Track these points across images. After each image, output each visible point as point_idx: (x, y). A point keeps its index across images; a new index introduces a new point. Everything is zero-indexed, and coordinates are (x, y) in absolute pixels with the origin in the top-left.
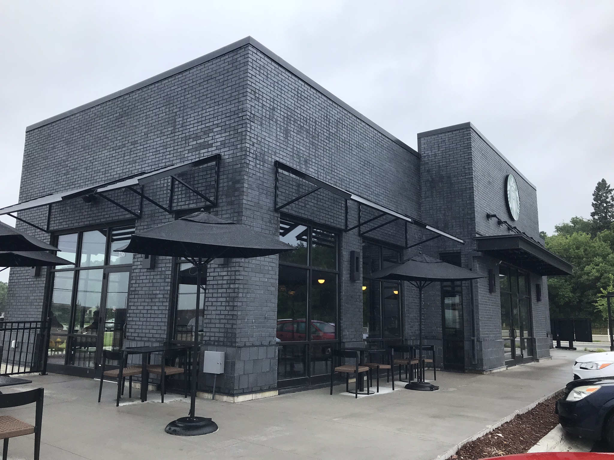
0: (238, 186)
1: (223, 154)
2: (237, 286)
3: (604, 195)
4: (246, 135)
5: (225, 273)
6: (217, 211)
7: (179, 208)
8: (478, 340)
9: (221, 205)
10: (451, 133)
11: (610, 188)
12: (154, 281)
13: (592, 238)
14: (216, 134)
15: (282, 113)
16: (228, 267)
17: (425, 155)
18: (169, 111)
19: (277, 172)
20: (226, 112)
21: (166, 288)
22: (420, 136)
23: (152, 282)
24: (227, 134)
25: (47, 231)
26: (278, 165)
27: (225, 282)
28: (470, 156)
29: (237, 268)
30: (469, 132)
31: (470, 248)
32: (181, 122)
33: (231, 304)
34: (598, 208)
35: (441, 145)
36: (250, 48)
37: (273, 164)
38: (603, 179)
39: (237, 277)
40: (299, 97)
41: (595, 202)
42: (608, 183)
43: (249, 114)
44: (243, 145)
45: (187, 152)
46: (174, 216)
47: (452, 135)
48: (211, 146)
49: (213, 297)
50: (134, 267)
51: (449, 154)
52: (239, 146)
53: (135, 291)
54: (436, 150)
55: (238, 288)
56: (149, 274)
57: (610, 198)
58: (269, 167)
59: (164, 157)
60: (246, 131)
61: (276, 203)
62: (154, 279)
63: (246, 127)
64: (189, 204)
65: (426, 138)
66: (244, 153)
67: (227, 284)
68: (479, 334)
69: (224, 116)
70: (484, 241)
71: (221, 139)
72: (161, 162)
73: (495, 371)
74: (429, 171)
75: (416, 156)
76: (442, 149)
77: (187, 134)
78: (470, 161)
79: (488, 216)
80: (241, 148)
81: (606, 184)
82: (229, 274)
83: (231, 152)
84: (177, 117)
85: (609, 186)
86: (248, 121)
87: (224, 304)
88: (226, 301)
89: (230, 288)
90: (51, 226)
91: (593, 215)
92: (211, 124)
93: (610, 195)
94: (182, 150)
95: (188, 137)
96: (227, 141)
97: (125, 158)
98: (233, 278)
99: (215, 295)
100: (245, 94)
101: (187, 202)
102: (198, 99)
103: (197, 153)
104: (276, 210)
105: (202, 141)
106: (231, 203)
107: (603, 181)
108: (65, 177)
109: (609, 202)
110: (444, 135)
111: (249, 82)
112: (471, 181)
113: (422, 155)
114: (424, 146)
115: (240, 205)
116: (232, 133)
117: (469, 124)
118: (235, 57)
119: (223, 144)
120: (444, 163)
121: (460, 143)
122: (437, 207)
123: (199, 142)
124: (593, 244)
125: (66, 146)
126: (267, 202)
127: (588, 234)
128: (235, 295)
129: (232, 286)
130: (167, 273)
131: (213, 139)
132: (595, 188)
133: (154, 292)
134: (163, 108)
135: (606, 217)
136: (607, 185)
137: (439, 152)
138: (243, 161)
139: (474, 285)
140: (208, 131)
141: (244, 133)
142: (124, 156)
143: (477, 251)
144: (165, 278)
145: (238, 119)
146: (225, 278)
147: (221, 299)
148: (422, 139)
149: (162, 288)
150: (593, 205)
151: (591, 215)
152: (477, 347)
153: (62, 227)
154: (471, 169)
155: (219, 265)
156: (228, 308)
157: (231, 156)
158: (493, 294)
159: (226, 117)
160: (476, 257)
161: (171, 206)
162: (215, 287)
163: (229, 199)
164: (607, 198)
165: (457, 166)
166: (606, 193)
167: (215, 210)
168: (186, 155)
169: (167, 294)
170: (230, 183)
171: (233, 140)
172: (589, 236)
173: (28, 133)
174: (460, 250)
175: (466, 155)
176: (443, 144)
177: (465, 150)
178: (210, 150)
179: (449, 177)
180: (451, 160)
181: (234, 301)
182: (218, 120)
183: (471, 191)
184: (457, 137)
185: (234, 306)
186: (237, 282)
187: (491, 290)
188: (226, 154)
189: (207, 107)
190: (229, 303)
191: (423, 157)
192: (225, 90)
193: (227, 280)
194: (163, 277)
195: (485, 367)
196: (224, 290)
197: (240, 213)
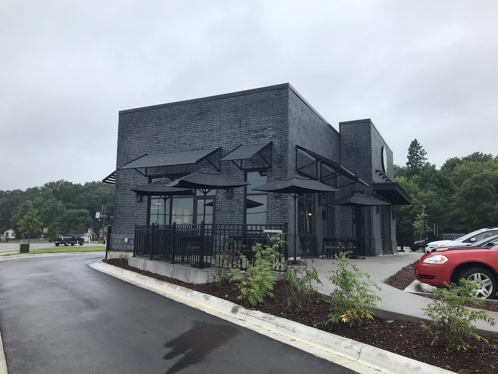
0: (285, 158)
1: (274, 142)
2: (286, 207)
3: (416, 150)
4: (288, 133)
5: (278, 201)
6: (272, 170)
7: (247, 167)
8: (373, 238)
9: (274, 167)
10: (359, 124)
11: (420, 146)
12: (232, 204)
13: (408, 181)
14: (269, 131)
15: (298, 120)
16: (280, 198)
17: (344, 135)
18: (236, 115)
19: (297, 151)
20: (275, 120)
21: (241, 208)
22: (341, 124)
23: (231, 205)
24: (277, 132)
25: (145, 176)
26: (297, 147)
27: (279, 205)
28: (370, 138)
29: (286, 199)
30: (369, 124)
31: (369, 189)
32: (244, 122)
33: (283, 215)
34: (412, 159)
35: (353, 130)
36: (289, 89)
37: (295, 146)
38: (415, 139)
39: (286, 203)
40: (302, 110)
41: (409, 155)
42: (419, 142)
43: (289, 123)
44: (287, 138)
45: (250, 139)
46: (244, 171)
47: (360, 125)
48: (266, 137)
49: (272, 212)
50: (217, 197)
51: (358, 136)
52: (284, 139)
53: (219, 209)
54: (350, 133)
55: (287, 208)
56: (228, 200)
57: (419, 153)
58: (294, 147)
59: (234, 140)
60: (288, 131)
61: (296, 167)
62: (232, 203)
63: (288, 129)
64: (253, 166)
65: (344, 126)
66: (287, 142)
67: (280, 206)
68: (373, 235)
69: (274, 122)
70: (376, 185)
71: (273, 134)
72: (232, 142)
73: (379, 255)
74: (346, 145)
75: (339, 135)
76: (354, 133)
77: (249, 129)
78: (370, 141)
79: (377, 171)
80: (286, 140)
81: (417, 142)
82: (281, 201)
83: (279, 141)
84: (242, 119)
85: (419, 144)
86: (289, 126)
87: (279, 215)
88: (280, 214)
89: (282, 208)
90: (148, 173)
91: (408, 164)
92: (265, 125)
93: (420, 151)
94: (246, 137)
95: (250, 131)
96: (276, 135)
97: (205, 138)
98: (284, 203)
99: (273, 211)
100: (287, 113)
101: (252, 165)
102: (256, 111)
103: (257, 139)
104: (297, 170)
105: (260, 133)
106: (281, 167)
107: (416, 140)
108: (157, 145)
109: (419, 156)
110: (355, 124)
111: (289, 107)
112: (370, 152)
113: (342, 135)
114: (343, 130)
115: (286, 168)
116: (279, 131)
117: (370, 119)
118: (280, 92)
119: (274, 137)
120: (354, 141)
121: (364, 130)
122: (350, 165)
123: (258, 134)
124: (408, 185)
125: (156, 126)
126: (294, 165)
127: (405, 178)
128: (286, 211)
129: (283, 207)
130: (241, 200)
131: (267, 134)
132: (410, 145)
133: (233, 210)
134: (232, 113)
135: (415, 166)
136: (418, 144)
137: (352, 134)
138: (287, 146)
139: (371, 209)
140: (264, 129)
141: (287, 132)
142: (205, 137)
143: (373, 191)
144: (240, 203)
145: (283, 125)
146: (279, 203)
147: (277, 213)
148: (342, 126)
149: (238, 208)
150: (408, 157)
151: (406, 164)
152: (372, 242)
153: (158, 174)
154: (370, 145)
155: (274, 197)
156: (281, 217)
157: (279, 143)
158: (378, 214)
159: (275, 123)
160: (372, 194)
161: (241, 166)
162: (273, 207)
163: (279, 165)
164: (418, 152)
165: (363, 143)
166: (417, 149)
167: (270, 169)
168: (249, 140)
169: (242, 211)
170: (279, 157)
171: (280, 135)
172: (406, 179)
173: (121, 115)
174: (364, 190)
175: (368, 137)
176: (354, 130)
177: (367, 134)
178: (265, 139)
179: (358, 149)
180: (359, 139)
181: (285, 214)
182: (270, 124)
183: (370, 158)
184: (363, 126)
185: (285, 216)
186: (286, 205)
187: (377, 212)
188: (276, 143)
189: (263, 116)
190: (282, 215)
191: (342, 137)
192: (274, 109)
193: (280, 204)
194: (238, 202)
195: (376, 253)
196: (279, 209)
197: (286, 172)
